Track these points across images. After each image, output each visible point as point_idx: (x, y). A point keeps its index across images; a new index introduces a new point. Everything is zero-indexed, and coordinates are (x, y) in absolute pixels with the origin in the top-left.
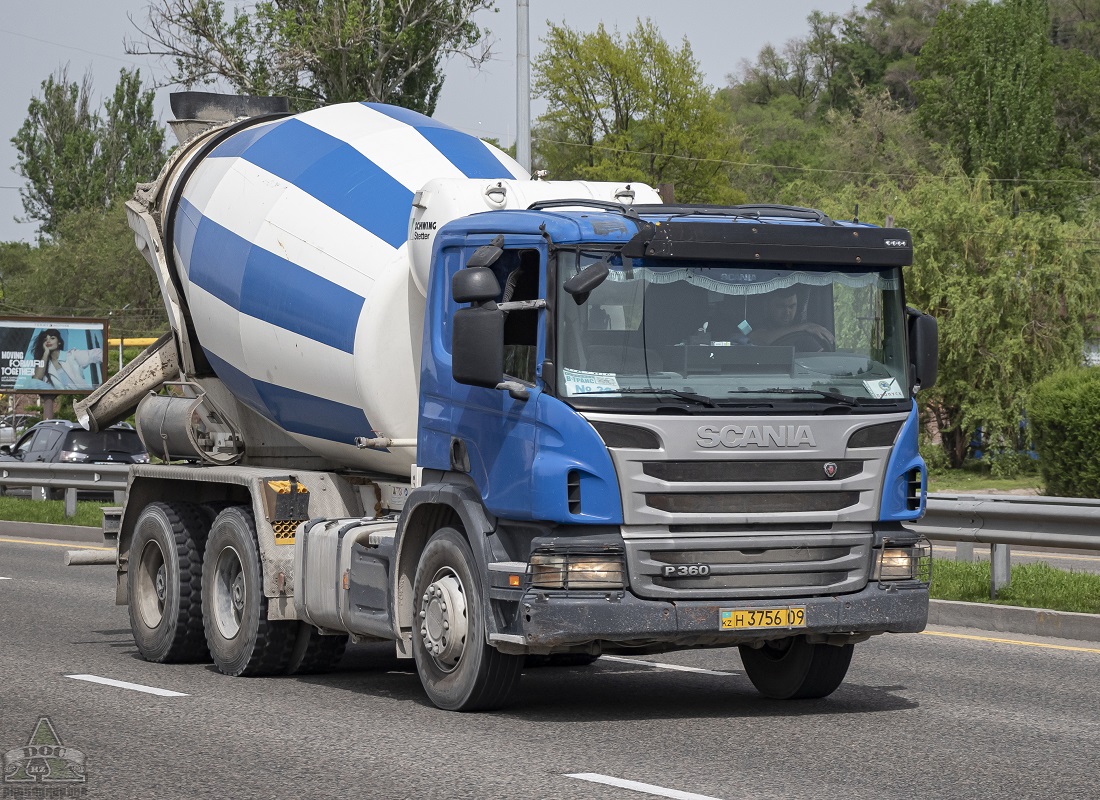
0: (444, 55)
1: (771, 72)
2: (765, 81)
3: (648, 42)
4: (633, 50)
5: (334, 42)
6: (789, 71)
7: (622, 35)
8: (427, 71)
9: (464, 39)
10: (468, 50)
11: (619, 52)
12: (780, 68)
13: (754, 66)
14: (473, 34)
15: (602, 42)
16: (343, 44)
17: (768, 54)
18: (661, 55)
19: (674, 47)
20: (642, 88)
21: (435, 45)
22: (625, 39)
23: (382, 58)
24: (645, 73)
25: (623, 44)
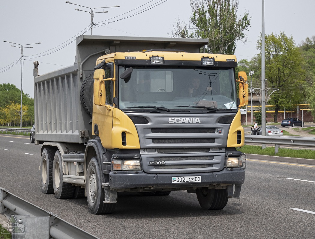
0: (237, 41)
1: (308, 43)
2: (307, 45)
3: (283, 36)
4: (279, 38)
5: (212, 38)
6: (313, 43)
7: (277, 35)
8: (233, 44)
9: (241, 37)
10: (242, 39)
11: (276, 39)
12: (310, 42)
13: (305, 42)
14: (243, 36)
15: (272, 37)
16: (214, 39)
17: (308, 39)
18: (286, 39)
19: (289, 37)
20: (281, 47)
21: (234, 38)
22: (278, 36)
23: (223, 41)
24: (282, 44)
25: (277, 37)
